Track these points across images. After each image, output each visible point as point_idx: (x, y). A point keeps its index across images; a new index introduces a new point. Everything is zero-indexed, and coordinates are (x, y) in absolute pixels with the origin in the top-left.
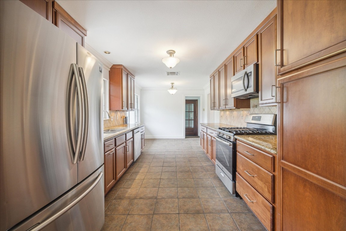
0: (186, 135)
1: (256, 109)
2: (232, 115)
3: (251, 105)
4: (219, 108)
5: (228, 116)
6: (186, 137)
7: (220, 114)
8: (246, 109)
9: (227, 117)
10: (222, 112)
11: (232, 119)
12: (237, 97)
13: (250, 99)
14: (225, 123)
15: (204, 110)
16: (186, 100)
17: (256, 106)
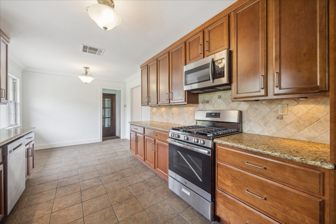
0: (103, 137)
1: (207, 105)
2: (169, 112)
3: (199, 100)
4: (157, 104)
5: (164, 113)
6: (103, 140)
7: (151, 110)
8: (191, 105)
9: (162, 113)
10: (155, 109)
11: (171, 115)
12: (190, 90)
13: (198, 94)
14: (159, 121)
15: (125, 106)
16: (103, 94)
17: (208, 102)
